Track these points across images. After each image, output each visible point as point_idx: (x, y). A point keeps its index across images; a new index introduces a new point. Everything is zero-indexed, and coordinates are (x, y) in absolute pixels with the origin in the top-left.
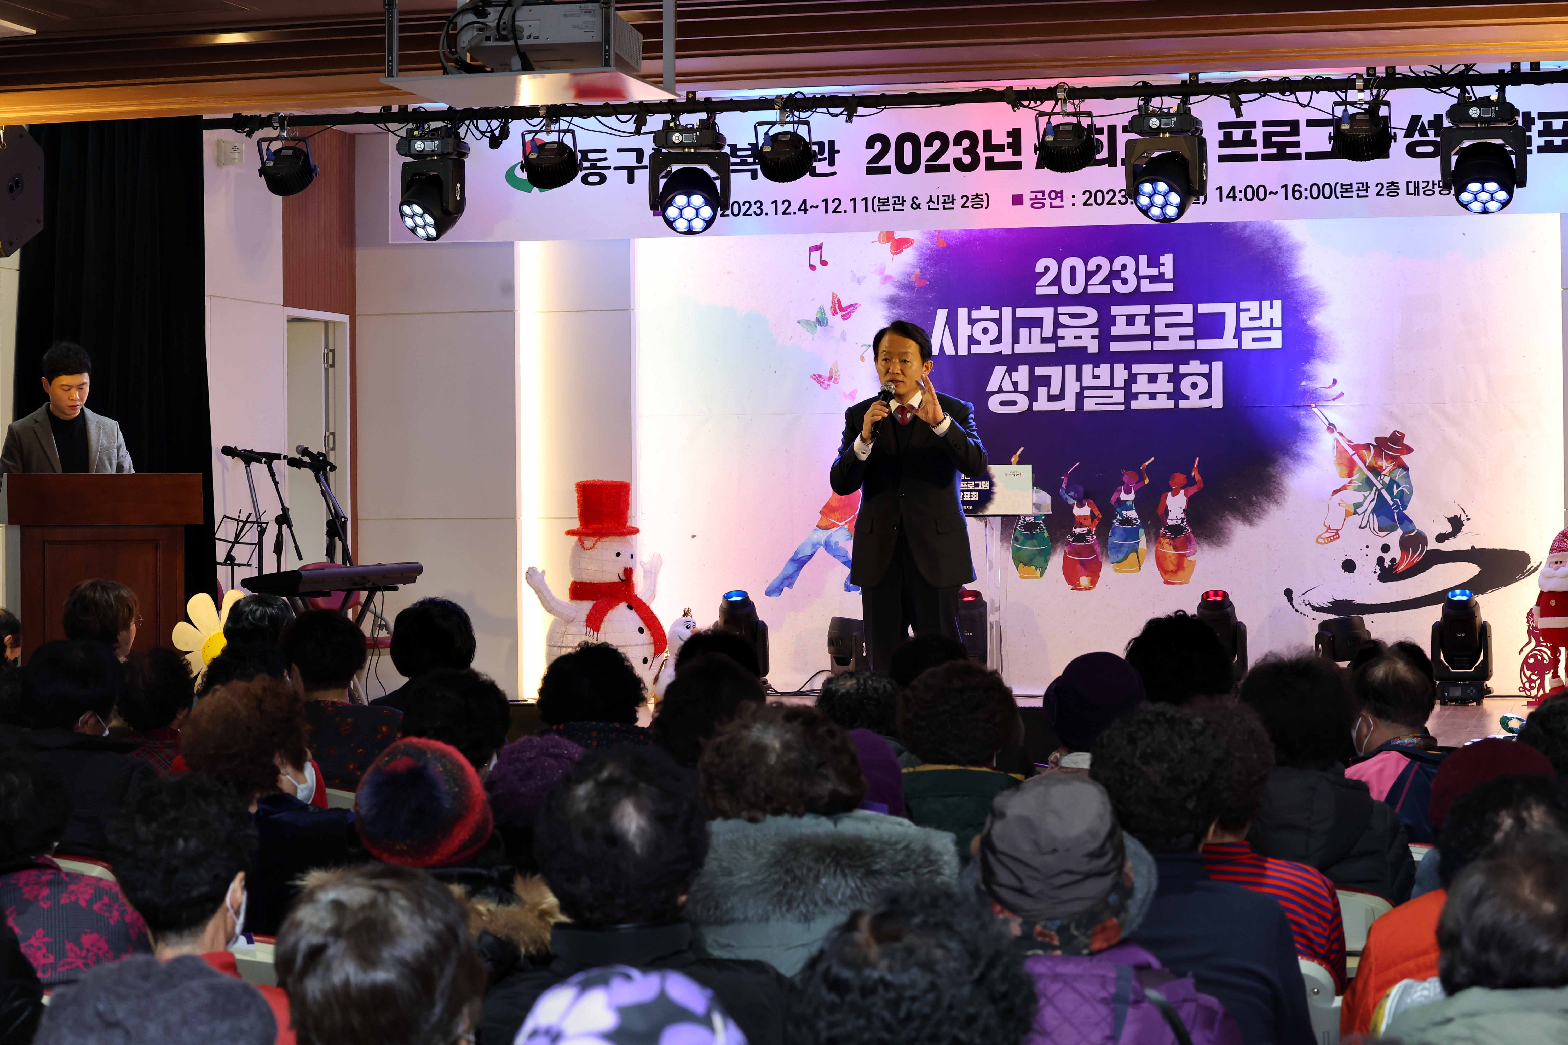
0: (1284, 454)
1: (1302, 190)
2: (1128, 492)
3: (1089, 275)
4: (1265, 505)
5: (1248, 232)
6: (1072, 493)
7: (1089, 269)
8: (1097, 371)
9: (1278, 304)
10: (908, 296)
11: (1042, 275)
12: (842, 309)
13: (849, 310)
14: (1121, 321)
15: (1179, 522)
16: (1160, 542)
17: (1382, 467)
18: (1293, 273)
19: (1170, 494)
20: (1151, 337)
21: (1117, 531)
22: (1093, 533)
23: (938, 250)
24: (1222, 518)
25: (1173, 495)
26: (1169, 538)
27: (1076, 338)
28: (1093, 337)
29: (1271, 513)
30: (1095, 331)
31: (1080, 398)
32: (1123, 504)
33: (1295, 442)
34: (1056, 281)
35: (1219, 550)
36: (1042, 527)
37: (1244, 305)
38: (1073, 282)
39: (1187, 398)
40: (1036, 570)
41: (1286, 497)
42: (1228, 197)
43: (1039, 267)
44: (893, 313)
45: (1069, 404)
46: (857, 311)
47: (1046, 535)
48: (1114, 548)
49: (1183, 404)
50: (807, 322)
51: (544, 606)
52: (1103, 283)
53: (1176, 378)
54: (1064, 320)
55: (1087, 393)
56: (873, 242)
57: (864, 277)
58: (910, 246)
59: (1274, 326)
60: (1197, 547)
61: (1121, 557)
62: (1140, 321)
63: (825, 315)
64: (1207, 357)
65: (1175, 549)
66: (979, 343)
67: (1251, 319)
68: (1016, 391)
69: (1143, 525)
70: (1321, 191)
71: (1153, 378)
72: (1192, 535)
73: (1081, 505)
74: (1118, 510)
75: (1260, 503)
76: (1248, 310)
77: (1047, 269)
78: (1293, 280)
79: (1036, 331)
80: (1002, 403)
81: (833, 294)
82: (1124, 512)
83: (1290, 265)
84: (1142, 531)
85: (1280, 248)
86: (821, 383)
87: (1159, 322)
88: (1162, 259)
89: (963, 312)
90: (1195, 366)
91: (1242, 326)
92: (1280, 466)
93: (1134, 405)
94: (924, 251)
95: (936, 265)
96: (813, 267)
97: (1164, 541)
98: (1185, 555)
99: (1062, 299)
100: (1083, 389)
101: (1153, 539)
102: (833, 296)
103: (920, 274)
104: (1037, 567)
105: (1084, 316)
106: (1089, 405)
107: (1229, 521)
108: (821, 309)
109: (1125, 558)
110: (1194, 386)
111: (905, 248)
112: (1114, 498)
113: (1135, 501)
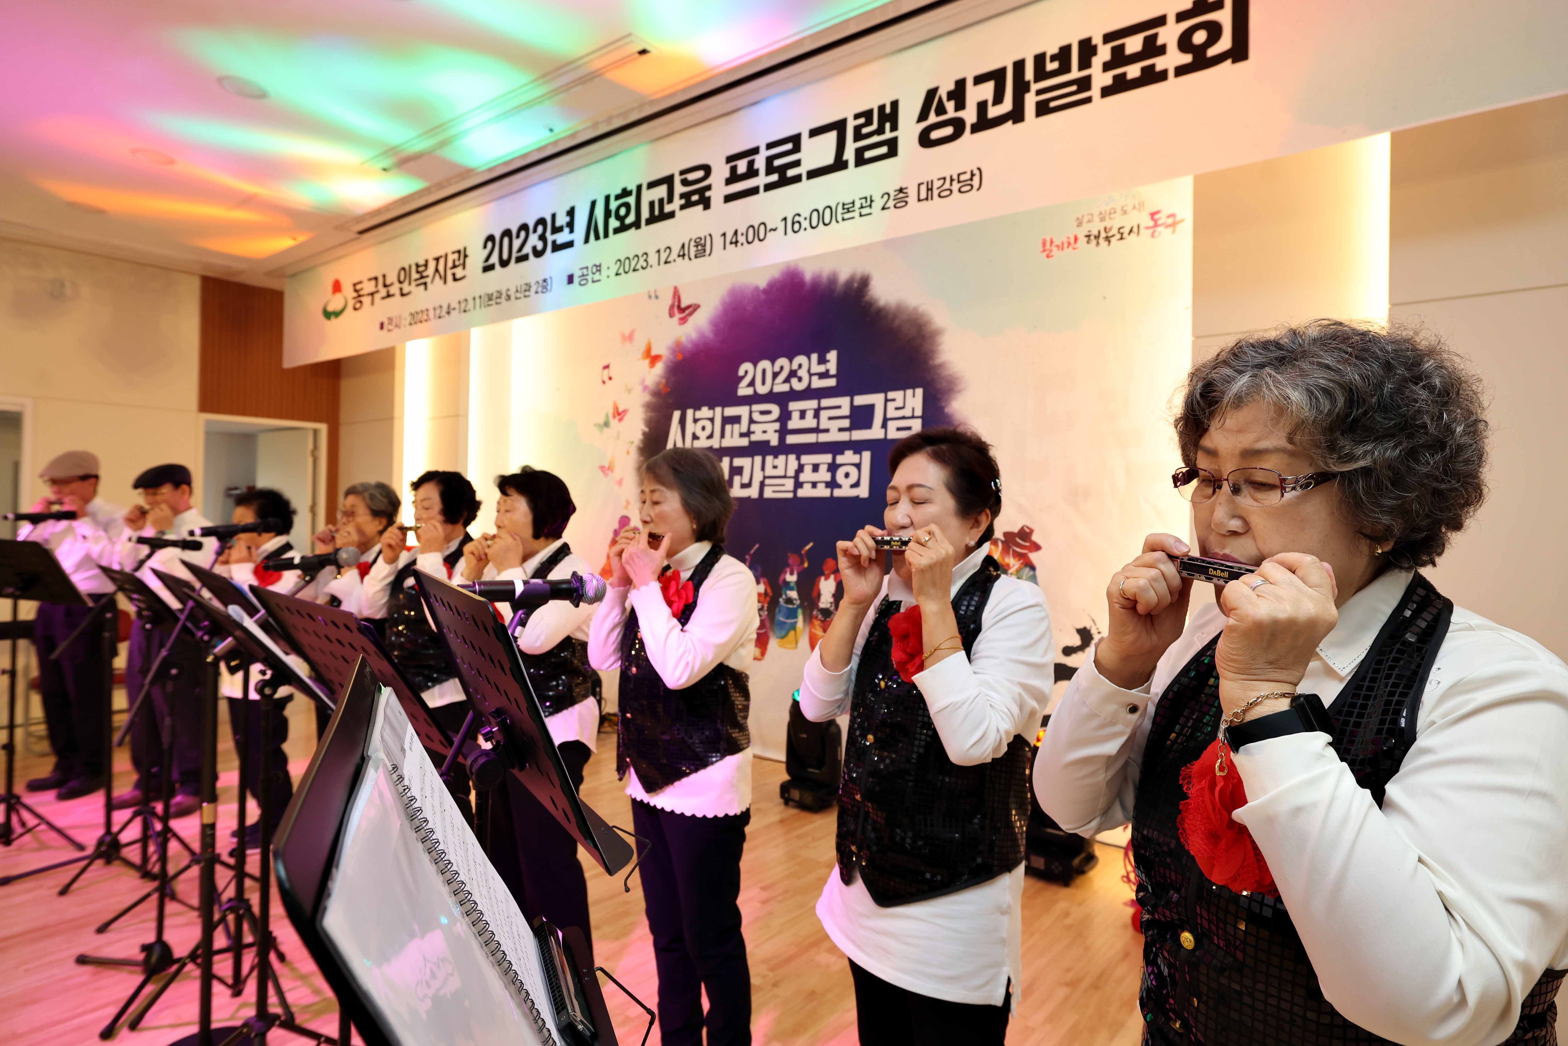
1: (801, 219)
2: (792, 574)
3: (775, 375)
5: (897, 322)
6: (753, 571)
7: (775, 370)
8: (776, 462)
9: (919, 392)
10: (657, 402)
11: (742, 378)
12: (619, 414)
13: (622, 415)
14: (796, 415)
15: (829, 605)
16: (812, 623)
17: (1008, 565)
19: (823, 578)
20: (817, 430)
21: (782, 609)
22: (766, 609)
23: (677, 363)
25: (825, 580)
26: (819, 619)
27: (764, 432)
28: (776, 431)
31: (762, 485)
32: (787, 584)
34: (752, 384)
37: (891, 395)
38: (764, 383)
39: (840, 487)
42: (731, 243)
43: (741, 371)
44: (647, 416)
45: (753, 492)
46: (627, 415)
48: (779, 624)
49: (837, 493)
52: (785, 381)
53: (833, 468)
54: (756, 417)
55: (767, 481)
56: (639, 360)
57: (630, 388)
58: (660, 360)
59: (915, 414)
61: (783, 633)
62: (810, 414)
63: (609, 419)
64: (857, 447)
66: (698, 439)
67: (897, 409)
69: (801, 606)
70: (822, 217)
71: (816, 468)
73: (758, 583)
74: (784, 589)
76: (894, 400)
77: (746, 373)
78: (934, 367)
79: (736, 426)
81: (614, 402)
82: (788, 592)
83: (932, 351)
84: (800, 611)
86: (604, 472)
87: (824, 415)
88: (829, 356)
89: (690, 412)
90: (849, 457)
91: (889, 416)
93: (801, 493)
94: (668, 364)
95: (675, 375)
96: (604, 382)
99: (756, 398)
100: (765, 477)
102: (614, 404)
103: (665, 383)
105: (770, 413)
106: (768, 493)
108: (607, 416)
109: (786, 635)
110: (847, 475)
111: (657, 363)
112: (781, 579)
113: (797, 583)
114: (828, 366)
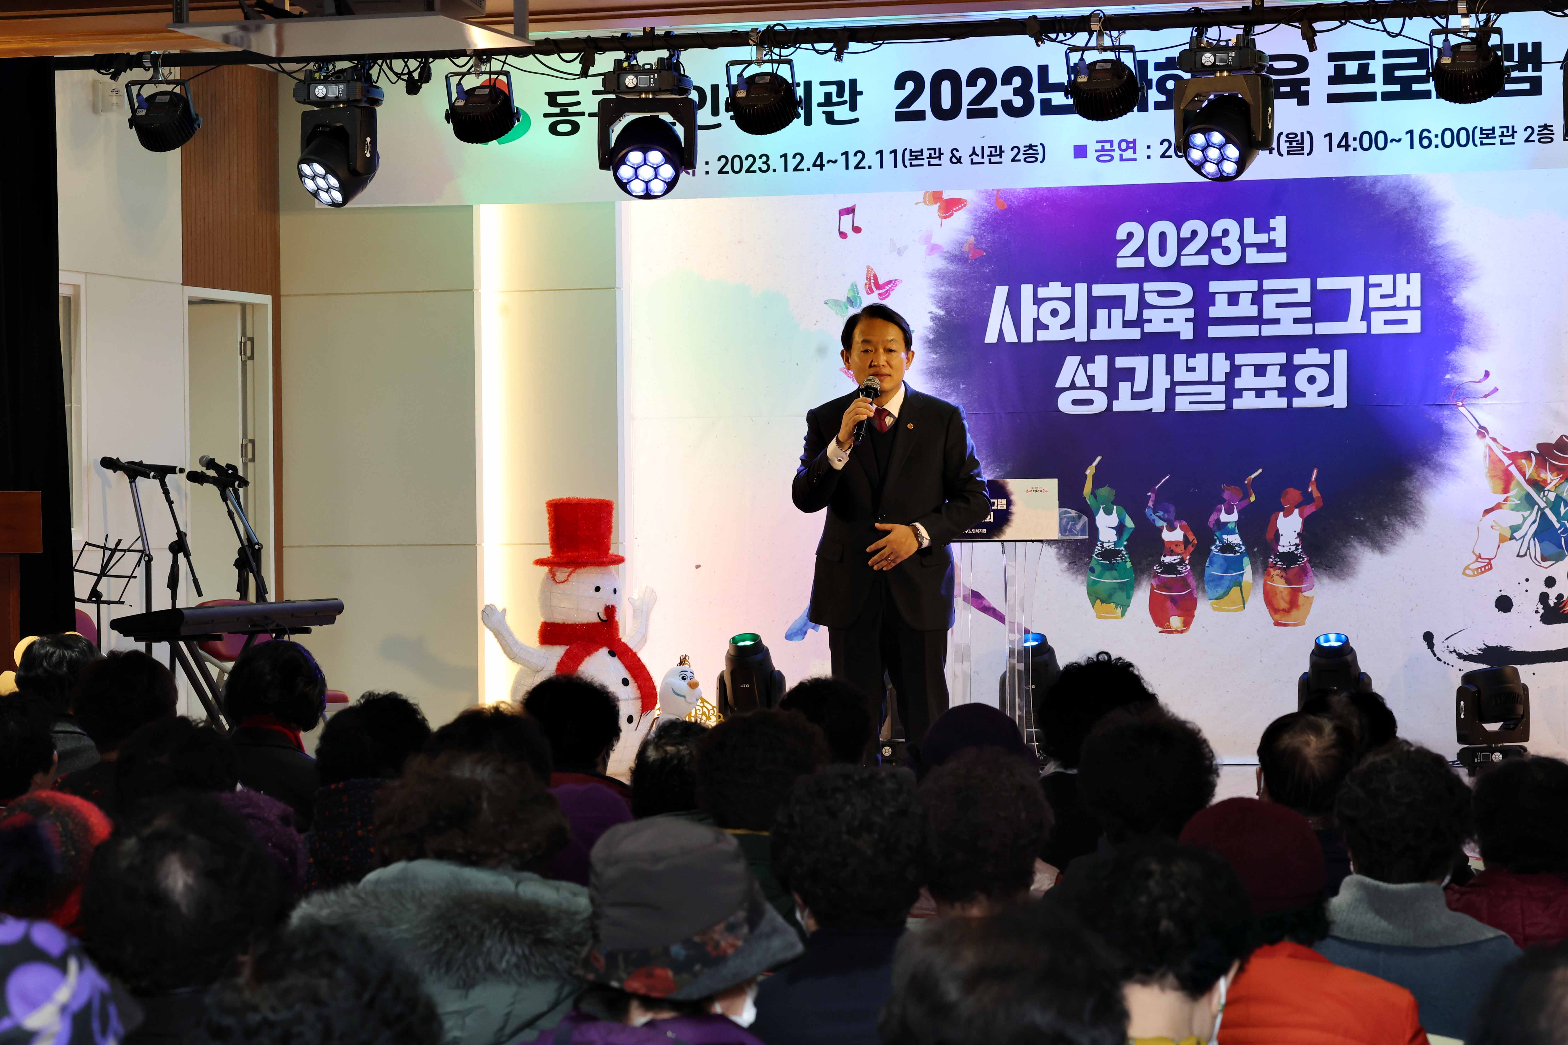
0: (1423, 465)
1: (1432, 136)
2: (1229, 512)
3: (1183, 243)
4: (1399, 527)
5: (1379, 188)
6: (1161, 513)
7: (1182, 236)
8: (1192, 362)
9: (1416, 277)
10: (960, 270)
11: (1124, 243)
12: (879, 287)
13: (887, 288)
14: (1221, 300)
15: (1293, 548)
16: (1269, 574)
17: (1545, 481)
18: (1435, 239)
19: (1281, 514)
20: (1259, 320)
21: (1215, 559)
22: (1187, 562)
23: (996, 213)
24: (1345, 543)
25: (1285, 516)
26: (1280, 568)
27: (1167, 321)
28: (1187, 320)
29: (1408, 538)
30: (1190, 313)
31: (1170, 395)
32: (1222, 527)
33: (1437, 449)
34: (1142, 251)
35: (1342, 584)
36: (1123, 555)
37: (1373, 279)
38: (1162, 252)
39: (1302, 395)
40: (1116, 607)
41: (1425, 518)
42: (1339, 146)
43: (1121, 233)
44: (941, 291)
45: (1157, 403)
46: (897, 289)
47: (1129, 565)
48: (1213, 581)
49: (1297, 402)
50: (837, 302)
51: (505, 652)
52: (1199, 252)
53: (1289, 370)
54: (1151, 298)
55: (1179, 389)
56: (917, 204)
57: (906, 247)
58: (962, 207)
59: (1412, 305)
60: (1315, 579)
61: (1221, 591)
62: (1245, 299)
63: (858, 293)
64: (1327, 344)
65: (1288, 582)
66: (1046, 327)
67: (1382, 297)
68: (1092, 386)
69: (1249, 552)
70: (1455, 138)
71: (1260, 370)
72: (1308, 565)
73: (1171, 528)
74: (1217, 534)
75: (1393, 525)
76: (1379, 285)
77: (1130, 235)
78: (1434, 248)
79: (1117, 313)
80: (1075, 402)
81: (868, 267)
82: (1225, 537)
83: (1432, 228)
84: (1246, 560)
85: (1419, 208)
87: (1269, 301)
88: (1273, 223)
89: (1027, 290)
90: (1313, 355)
91: (1371, 305)
92: (1418, 480)
93: (1237, 404)
94: (979, 214)
95: (994, 232)
96: (843, 235)
97: (1274, 573)
98: (1299, 590)
99: (1149, 273)
100: (1174, 384)
101: (1261, 571)
102: (868, 271)
103: (975, 243)
104: (1117, 605)
105: (1176, 294)
106: (1182, 405)
107: (1354, 547)
108: (854, 287)
109: (1226, 593)
110: (1312, 380)
111: (956, 211)
112: (1213, 518)
113: (1238, 523)
114: (1273, 235)
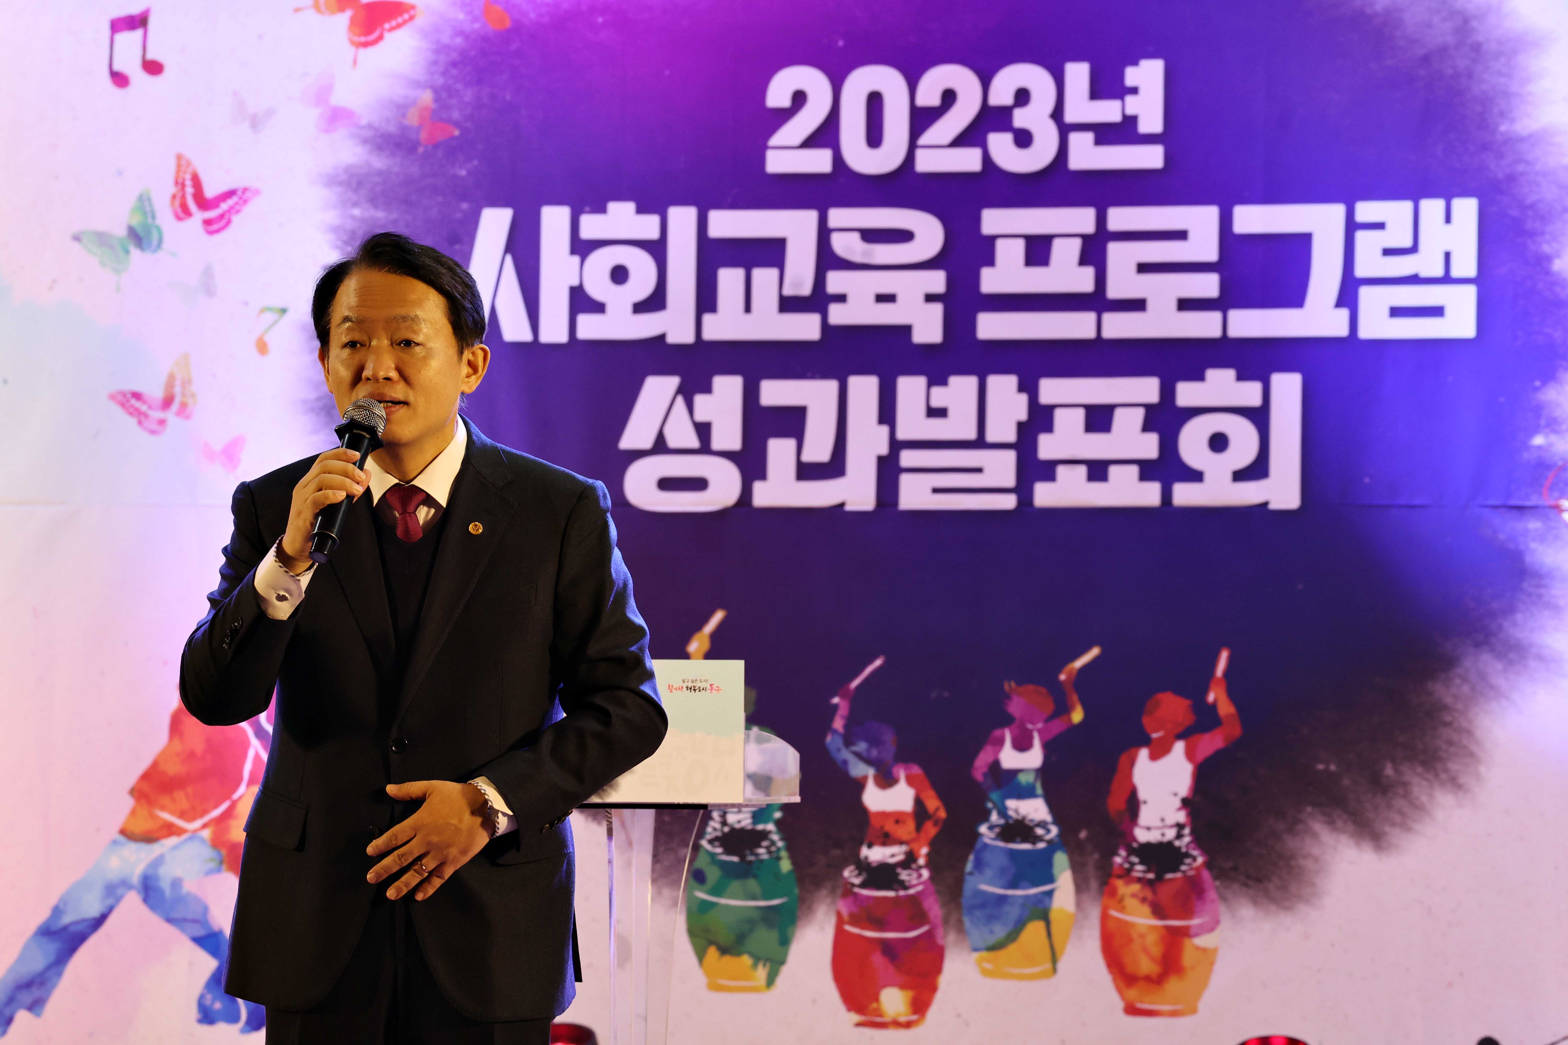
0: (1478, 645)
2: (1023, 745)
3: (921, 118)
4: (1419, 788)
6: (862, 746)
7: (920, 101)
8: (940, 396)
9: (1467, 208)
10: (396, 169)
11: (783, 116)
12: (204, 204)
13: (224, 206)
14: (1010, 254)
15: (1171, 834)
16: (1113, 893)
18: (1513, 120)
19: (1143, 754)
20: (1096, 301)
21: (987, 856)
22: (922, 861)
23: (485, 39)
24: (1294, 825)
25: (1155, 756)
26: (1139, 880)
27: (882, 298)
28: (930, 298)
29: (1440, 815)
30: (937, 281)
31: (889, 471)
32: (1007, 780)
33: (1510, 610)
34: (826, 135)
35: (1286, 919)
36: (773, 843)
37: (1366, 211)
38: (874, 137)
39: (1196, 476)
40: (755, 966)
41: (1482, 769)
43: (778, 93)
44: (353, 218)
46: (249, 210)
47: (786, 865)
48: (983, 906)
49: (1184, 495)
50: (102, 239)
52: (961, 141)
53: (1164, 419)
54: (847, 246)
55: (908, 458)
56: (297, 10)
57: (270, 113)
58: (405, 22)
59: (1455, 273)
60: (1222, 909)
61: (1000, 931)
62: (1066, 252)
63: (154, 217)
64: (1255, 359)
65: (1158, 911)
66: (599, 308)
67: (1387, 252)
68: (705, 448)
69: (1066, 841)
71: (1099, 418)
72: (1206, 875)
73: (886, 781)
74: (995, 796)
75: (1405, 785)
76: (1380, 226)
77: (799, 98)
78: (1513, 141)
79: (765, 278)
80: (667, 484)
81: (179, 157)
82: (1011, 804)
83: (1507, 95)
84: (1061, 860)
85: (1476, 48)
86: (140, 417)
87: (1121, 257)
88: (1132, 76)
89: (555, 220)
90: (1222, 385)
91: (1360, 272)
92: (1465, 680)
93: (1045, 495)
94: (445, 38)
95: (479, 81)
96: (120, 79)
97: (1127, 890)
98: (1185, 933)
99: (842, 187)
100: (896, 446)
101: (1094, 884)
102: (179, 166)
103: (433, 106)
104: (757, 959)
105: (903, 236)
106: (915, 494)
107: (1315, 835)
108: (144, 203)
109: (1013, 936)
110: (1218, 442)
111: (392, 29)
112: (982, 761)
113: (1043, 772)
114: (1132, 105)
